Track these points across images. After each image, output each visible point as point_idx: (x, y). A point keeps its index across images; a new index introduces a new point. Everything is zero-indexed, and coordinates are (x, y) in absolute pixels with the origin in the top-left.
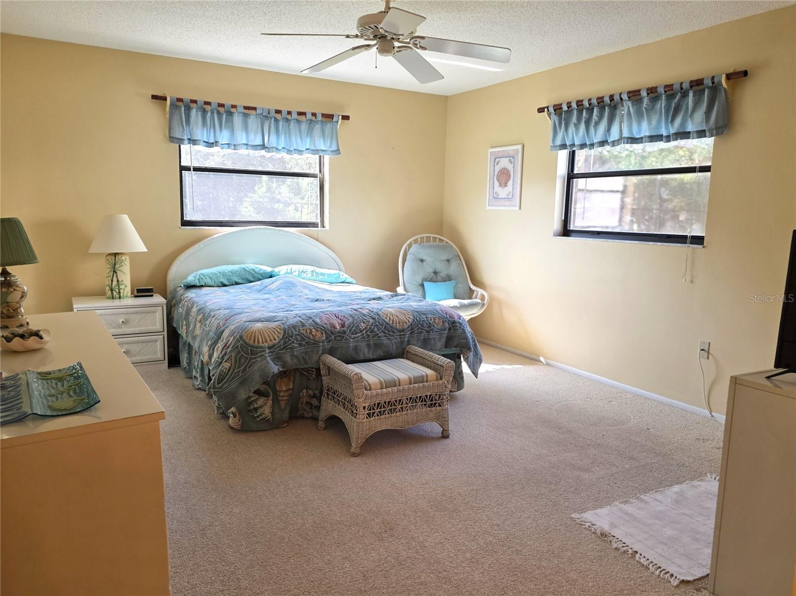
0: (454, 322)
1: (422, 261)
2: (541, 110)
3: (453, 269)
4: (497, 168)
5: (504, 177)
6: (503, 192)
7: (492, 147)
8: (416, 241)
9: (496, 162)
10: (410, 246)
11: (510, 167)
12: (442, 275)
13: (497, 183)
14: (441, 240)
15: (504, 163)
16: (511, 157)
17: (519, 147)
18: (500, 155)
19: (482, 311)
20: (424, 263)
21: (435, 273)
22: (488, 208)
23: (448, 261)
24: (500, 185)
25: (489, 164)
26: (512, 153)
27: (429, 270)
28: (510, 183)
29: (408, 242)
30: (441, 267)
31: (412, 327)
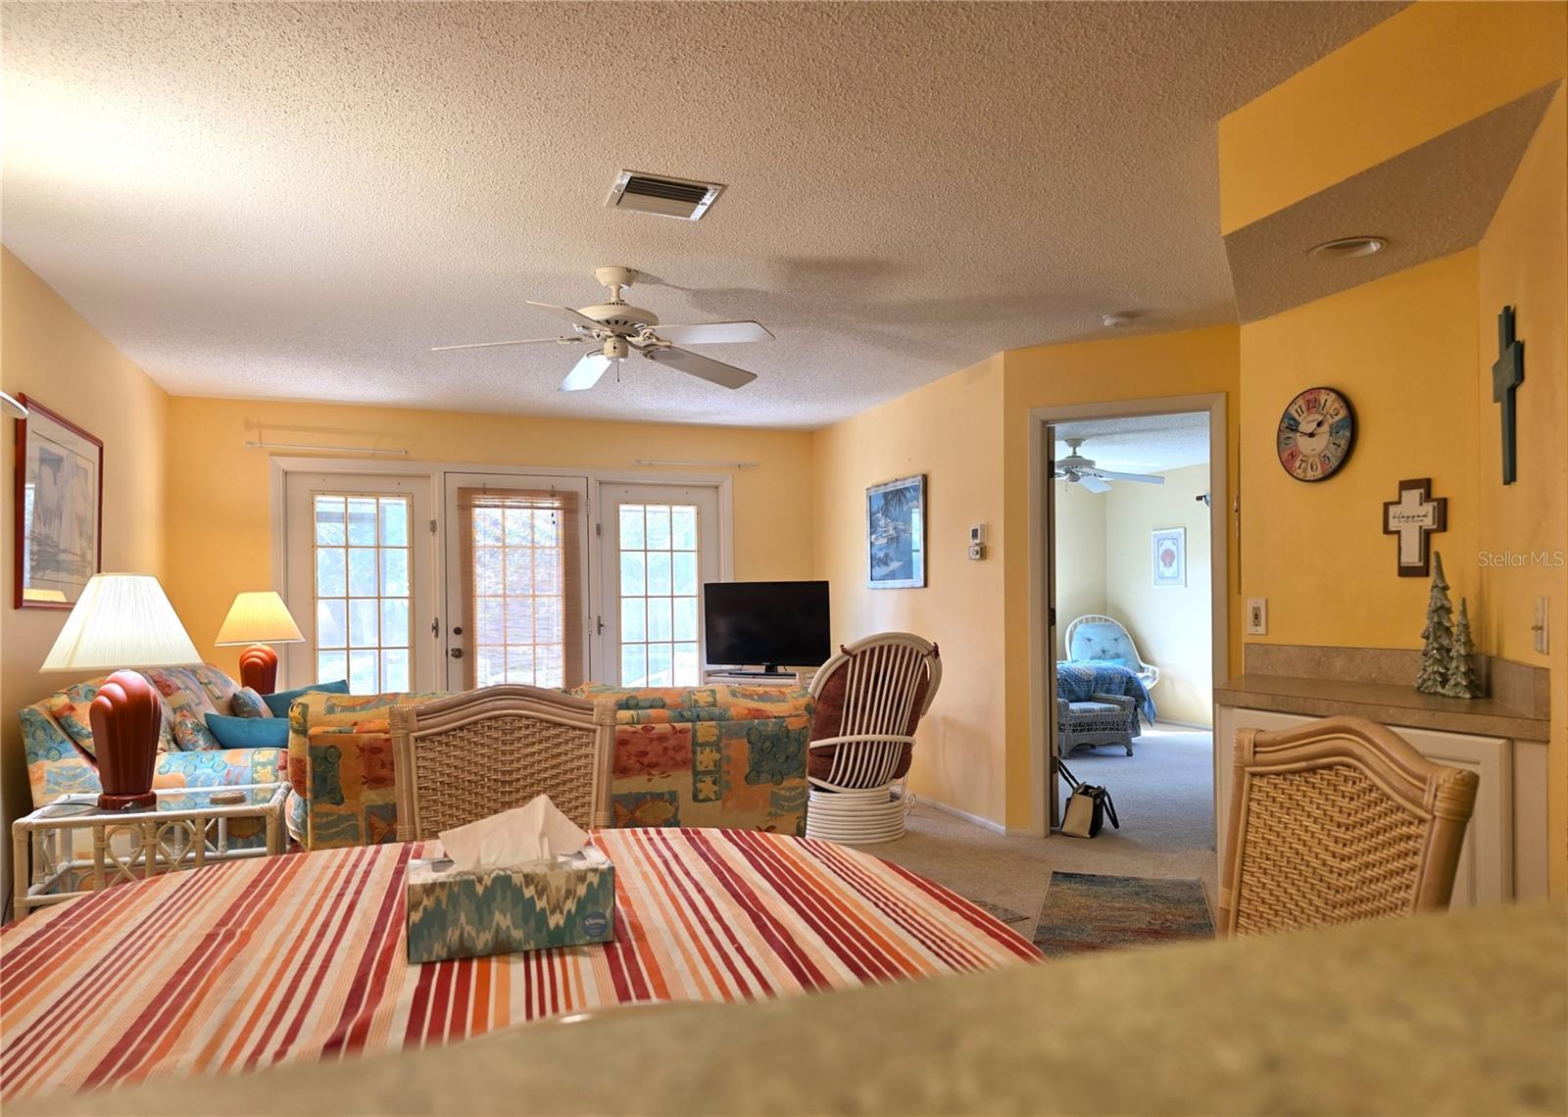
0: (1130, 677)
1: (1089, 640)
2: (1199, 498)
3: (1122, 647)
4: (1161, 550)
5: (1168, 557)
6: (1169, 572)
7: (1156, 530)
8: (1081, 622)
9: (1159, 541)
10: (1075, 626)
11: (1174, 548)
12: (1111, 653)
13: (1161, 564)
14: (1108, 621)
15: (1168, 545)
16: (1175, 540)
17: (1182, 530)
18: (1163, 537)
19: (1154, 684)
20: (1092, 642)
21: (1103, 652)
22: (1153, 587)
23: (1116, 640)
24: (1165, 565)
25: (1153, 546)
26: (1175, 536)
27: (1097, 649)
28: (1175, 564)
29: (1073, 623)
30: (1107, 645)
31: (1096, 679)
